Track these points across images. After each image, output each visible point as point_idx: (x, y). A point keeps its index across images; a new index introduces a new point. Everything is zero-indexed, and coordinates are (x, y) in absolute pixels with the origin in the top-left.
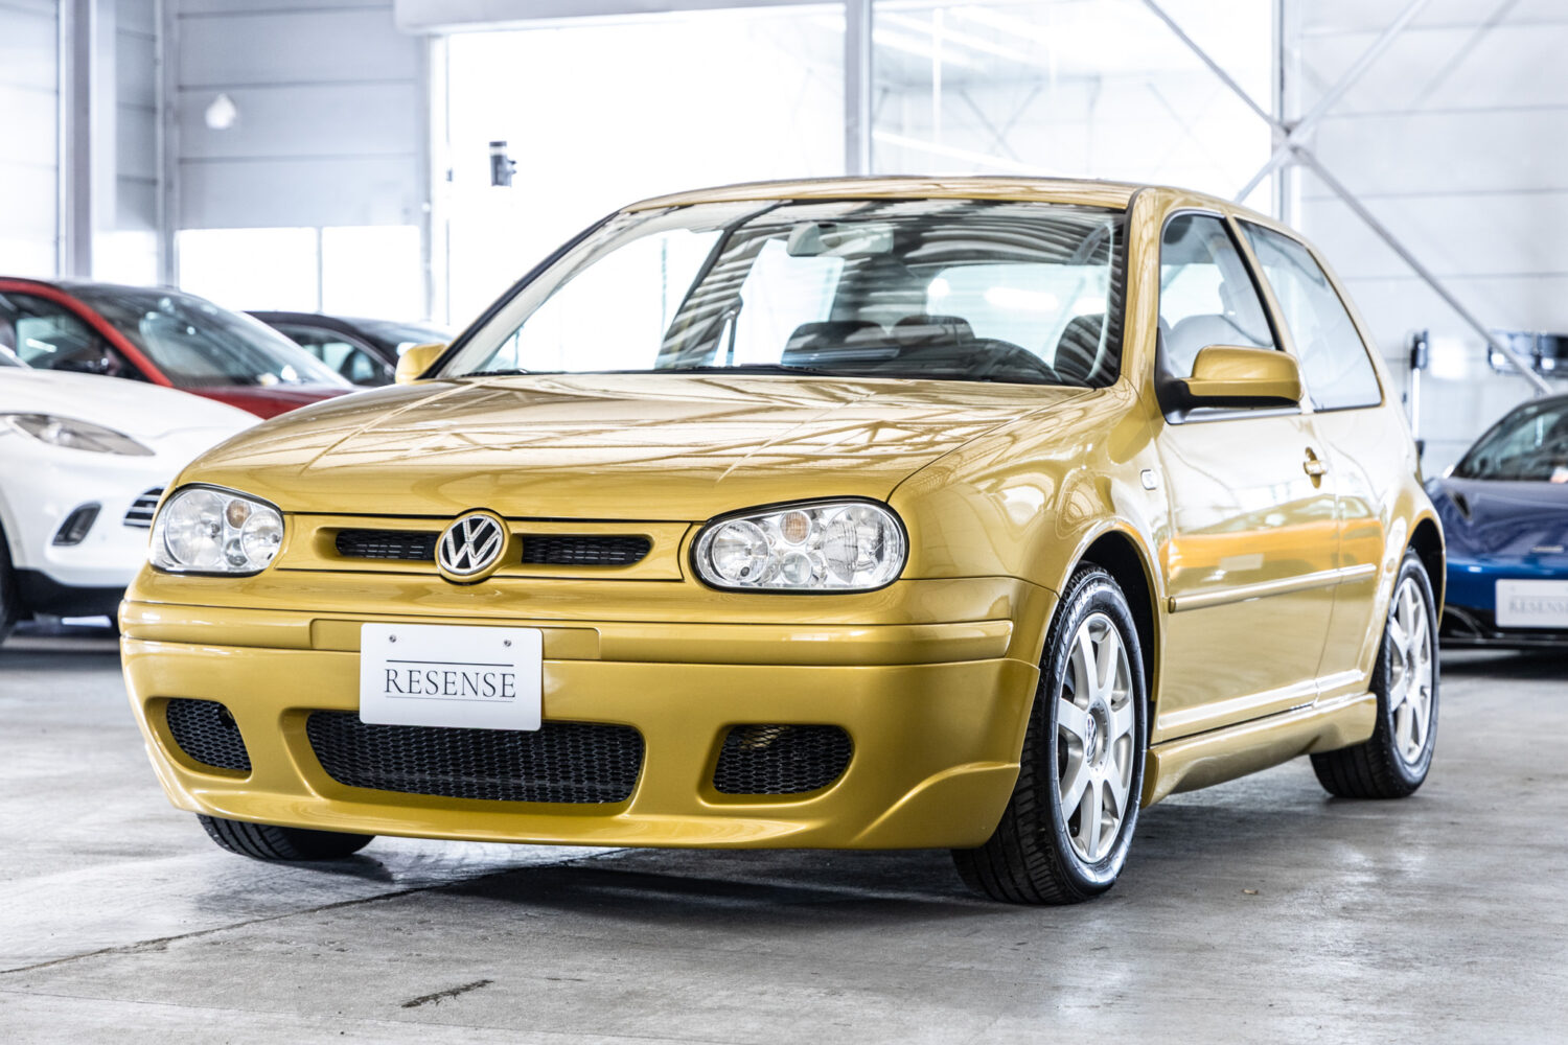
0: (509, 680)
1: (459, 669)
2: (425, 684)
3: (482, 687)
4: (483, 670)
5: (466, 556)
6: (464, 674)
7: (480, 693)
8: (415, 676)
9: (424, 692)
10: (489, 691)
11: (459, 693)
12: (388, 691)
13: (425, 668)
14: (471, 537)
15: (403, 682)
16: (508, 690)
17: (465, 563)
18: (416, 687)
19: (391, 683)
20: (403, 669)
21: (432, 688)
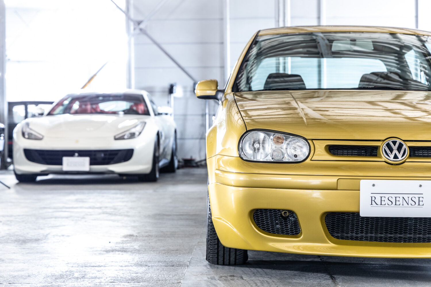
0: (421, 199)
1: (401, 196)
2: (387, 201)
3: (410, 202)
4: (411, 196)
5: (395, 154)
6: (403, 198)
7: (409, 204)
8: (383, 199)
9: (387, 204)
10: (413, 203)
11: (401, 204)
12: (372, 204)
13: (387, 196)
14: (395, 148)
15: (378, 201)
16: (421, 203)
17: (396, 157)
18: (383, 203)
19: (373, 202)
20: (378, 197)
21: (390, 203)
